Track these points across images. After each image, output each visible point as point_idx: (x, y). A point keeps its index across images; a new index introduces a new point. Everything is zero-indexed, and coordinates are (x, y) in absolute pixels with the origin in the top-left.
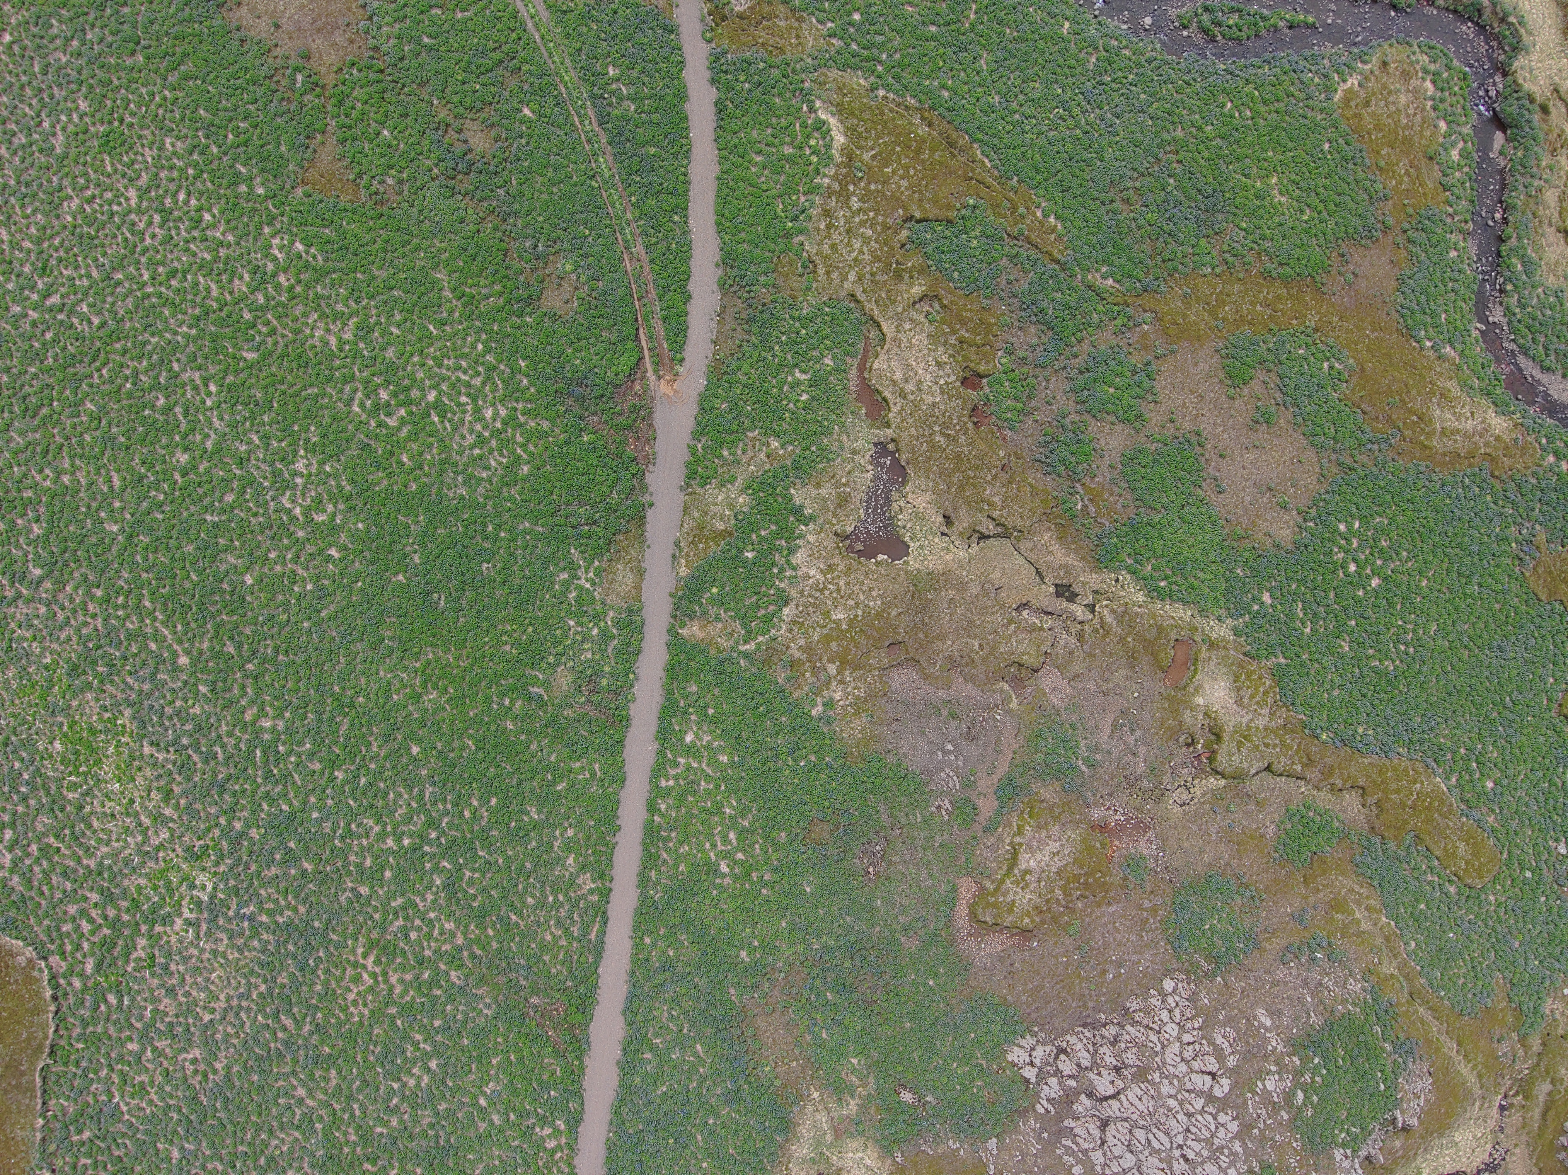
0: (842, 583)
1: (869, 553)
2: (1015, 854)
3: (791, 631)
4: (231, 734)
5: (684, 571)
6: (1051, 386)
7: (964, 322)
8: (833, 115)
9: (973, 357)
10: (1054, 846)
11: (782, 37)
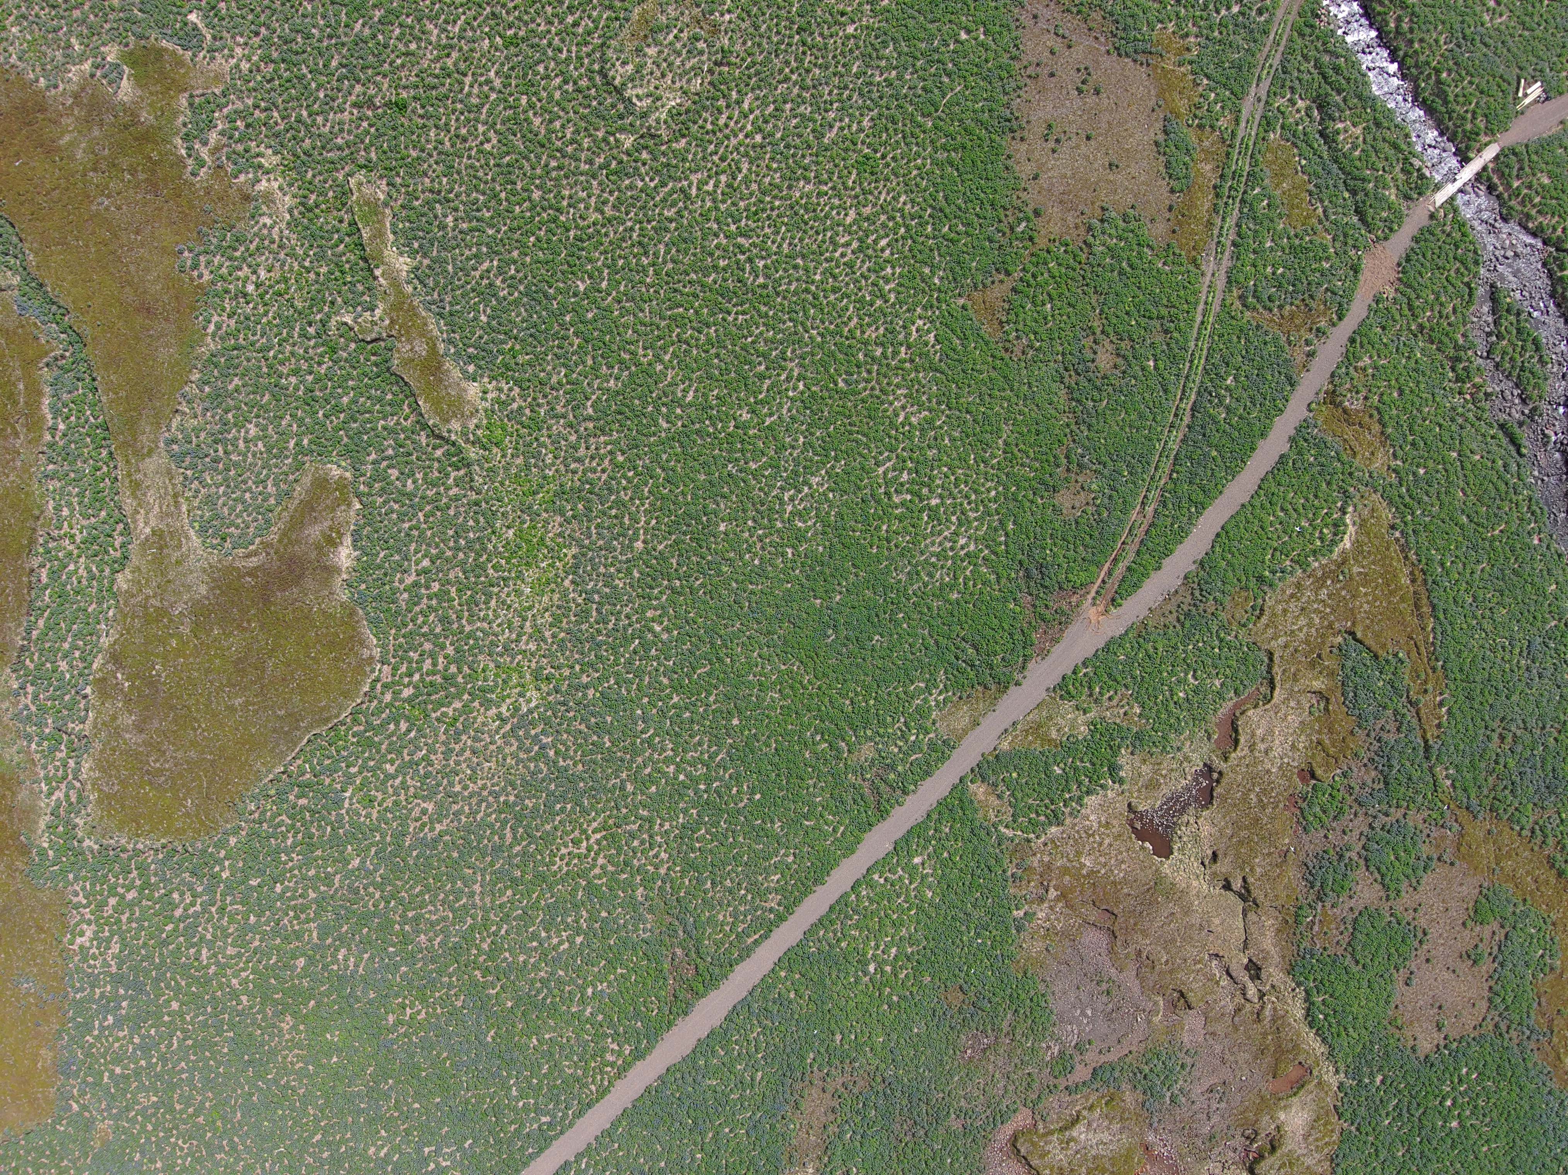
0: (1107, 842)
1: (1141, 835)
2: (1075, 1121)
3: (1045, 844)
4: (628, 617)
5: (1005, 746)
6: (1356, 822)
7: (1331, 731)
8: (1354, 524)
9: (1319, 759)
10: (1106, 1137)
11: (1360, 445)
